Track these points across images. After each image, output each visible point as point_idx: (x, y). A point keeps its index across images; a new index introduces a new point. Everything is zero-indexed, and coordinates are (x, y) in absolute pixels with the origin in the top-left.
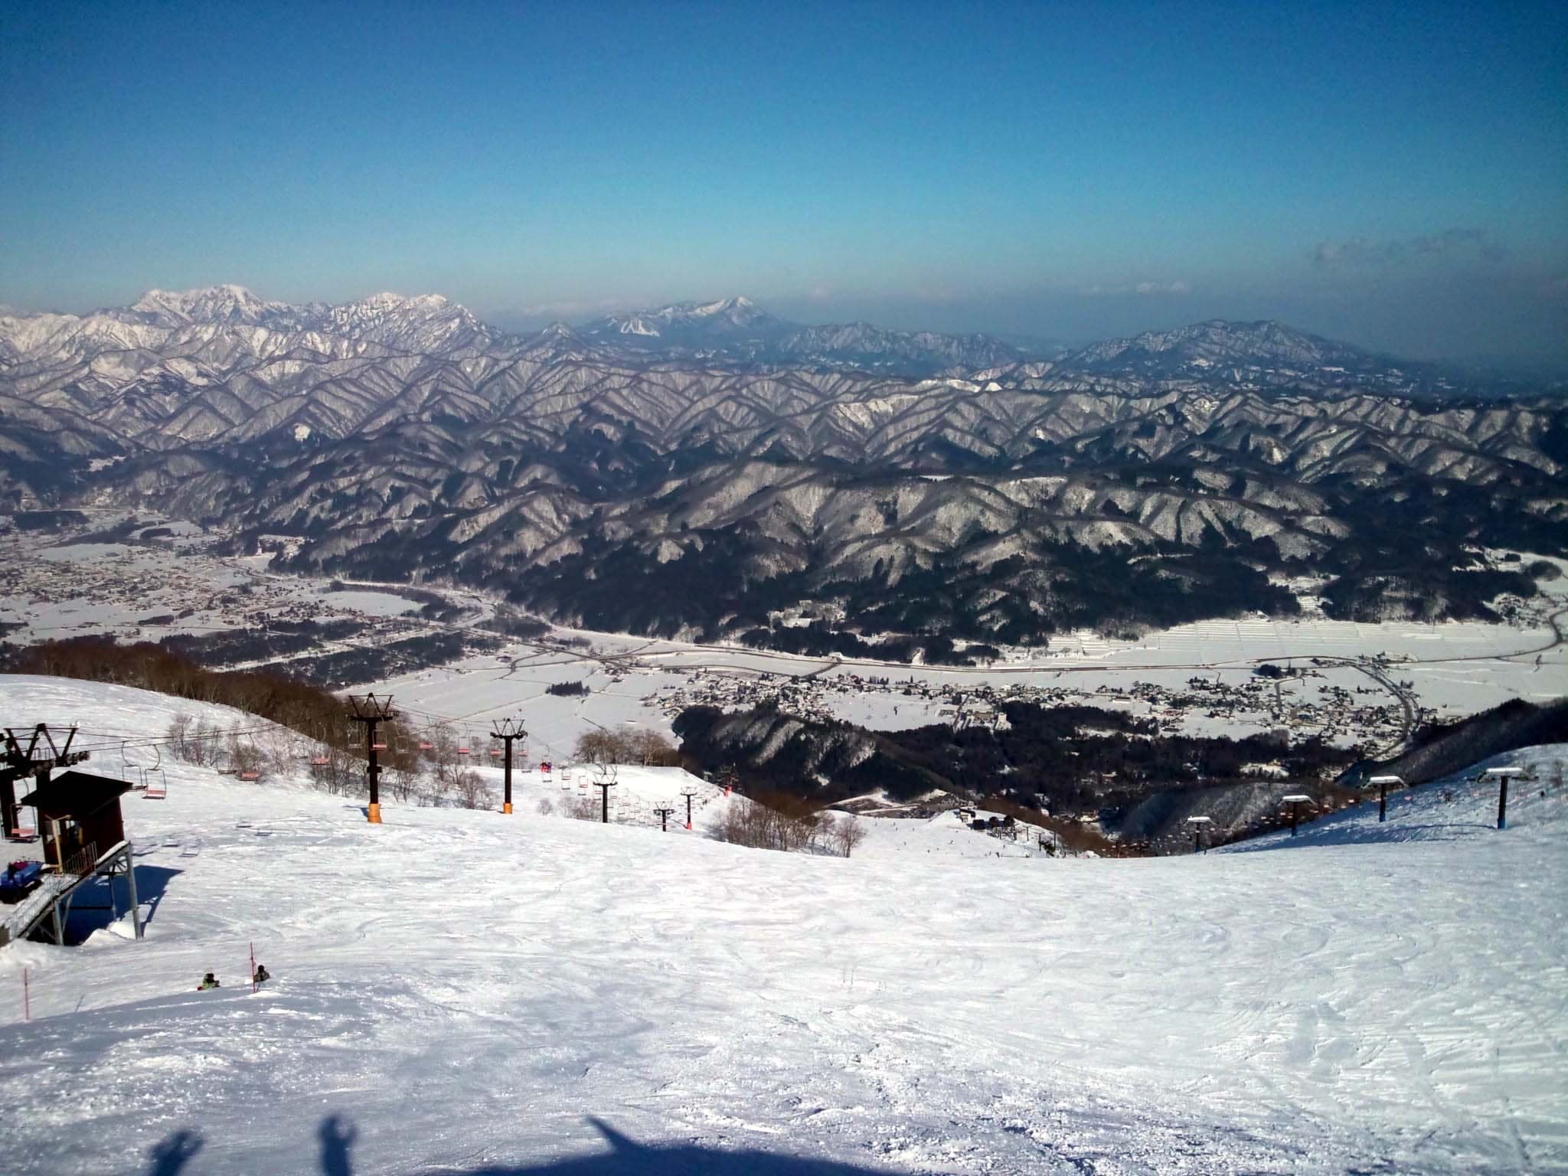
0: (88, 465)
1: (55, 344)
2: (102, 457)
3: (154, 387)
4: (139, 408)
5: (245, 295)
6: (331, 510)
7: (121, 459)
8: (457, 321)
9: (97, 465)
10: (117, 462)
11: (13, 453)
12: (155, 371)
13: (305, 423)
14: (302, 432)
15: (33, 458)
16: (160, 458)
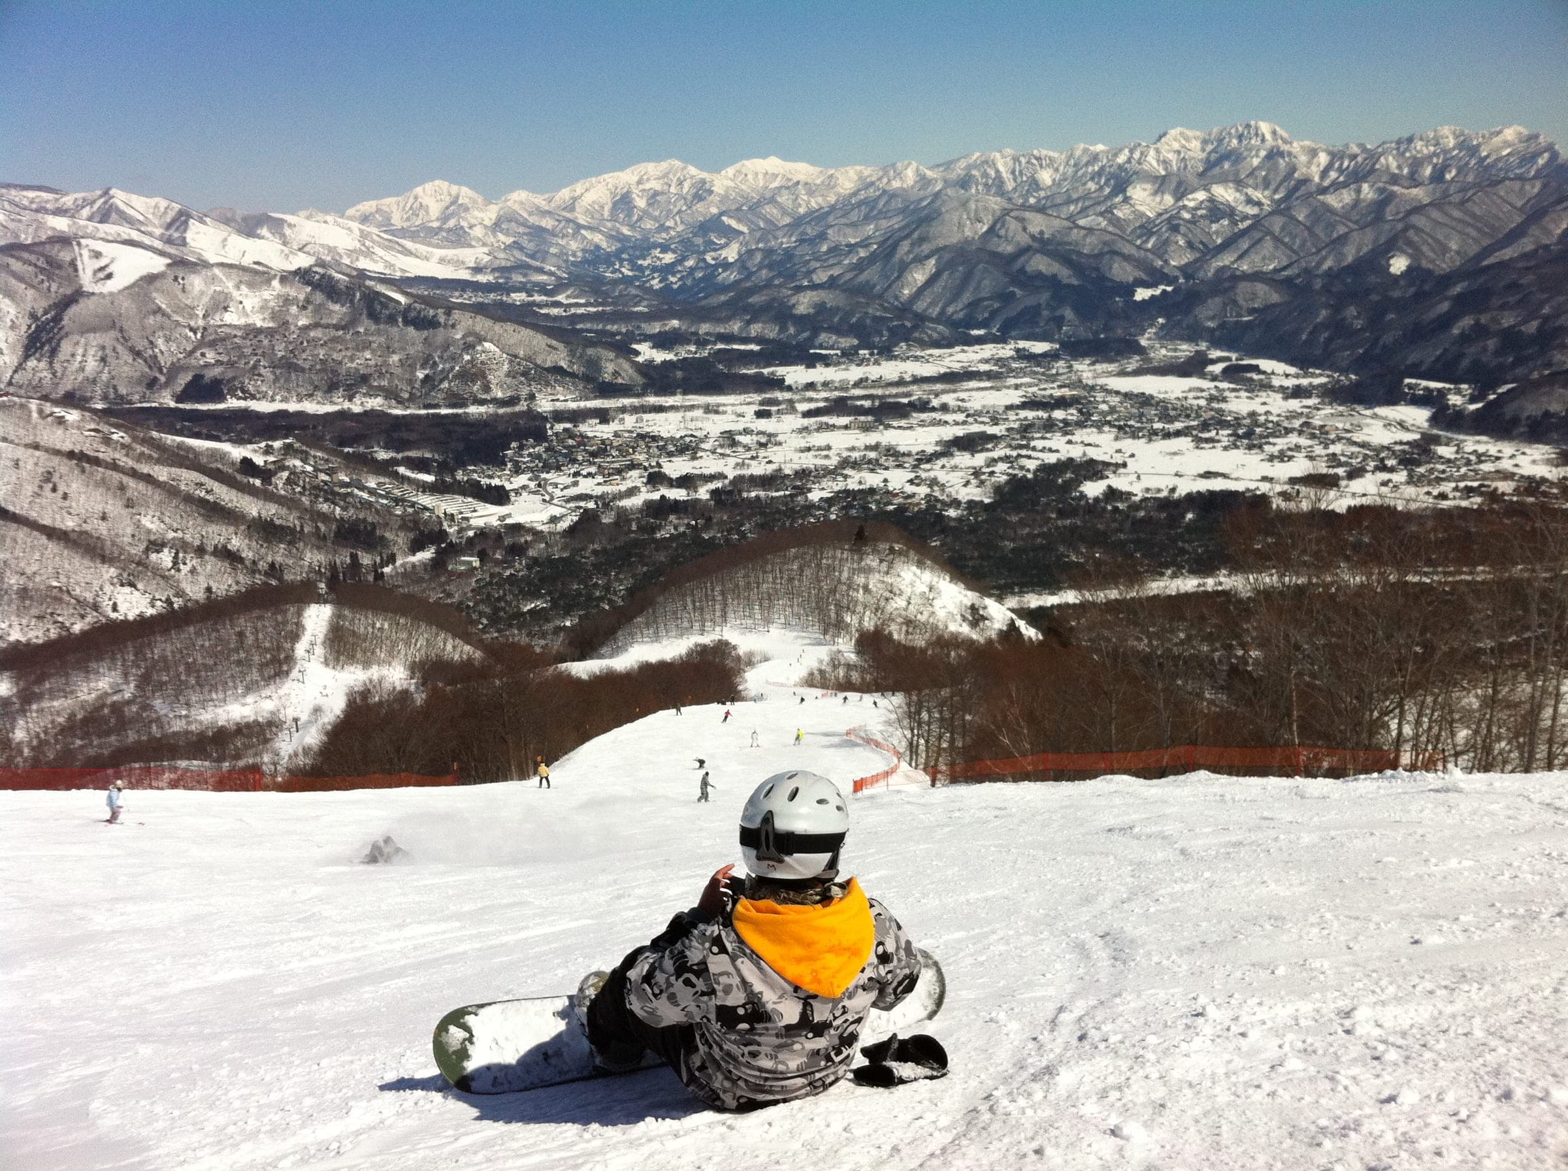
0: (1133, 293)
1: (1084, 175)
2: (1147, 285)
3: (1200, 212)
4: (1184, 235)
5: (1274, 133)
6: (1498, 353)
7: (1169, 289)
8: (1546, 155)
9: (1142, 294)
10: (1164, 291)
11: (1054, 276)
12: (1201, 195)
13: (1403, 252)
14: (1399, 265)
15: (1075, 282)
16: (1227, 285)
